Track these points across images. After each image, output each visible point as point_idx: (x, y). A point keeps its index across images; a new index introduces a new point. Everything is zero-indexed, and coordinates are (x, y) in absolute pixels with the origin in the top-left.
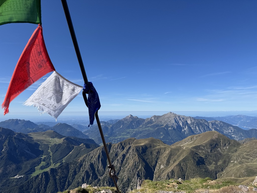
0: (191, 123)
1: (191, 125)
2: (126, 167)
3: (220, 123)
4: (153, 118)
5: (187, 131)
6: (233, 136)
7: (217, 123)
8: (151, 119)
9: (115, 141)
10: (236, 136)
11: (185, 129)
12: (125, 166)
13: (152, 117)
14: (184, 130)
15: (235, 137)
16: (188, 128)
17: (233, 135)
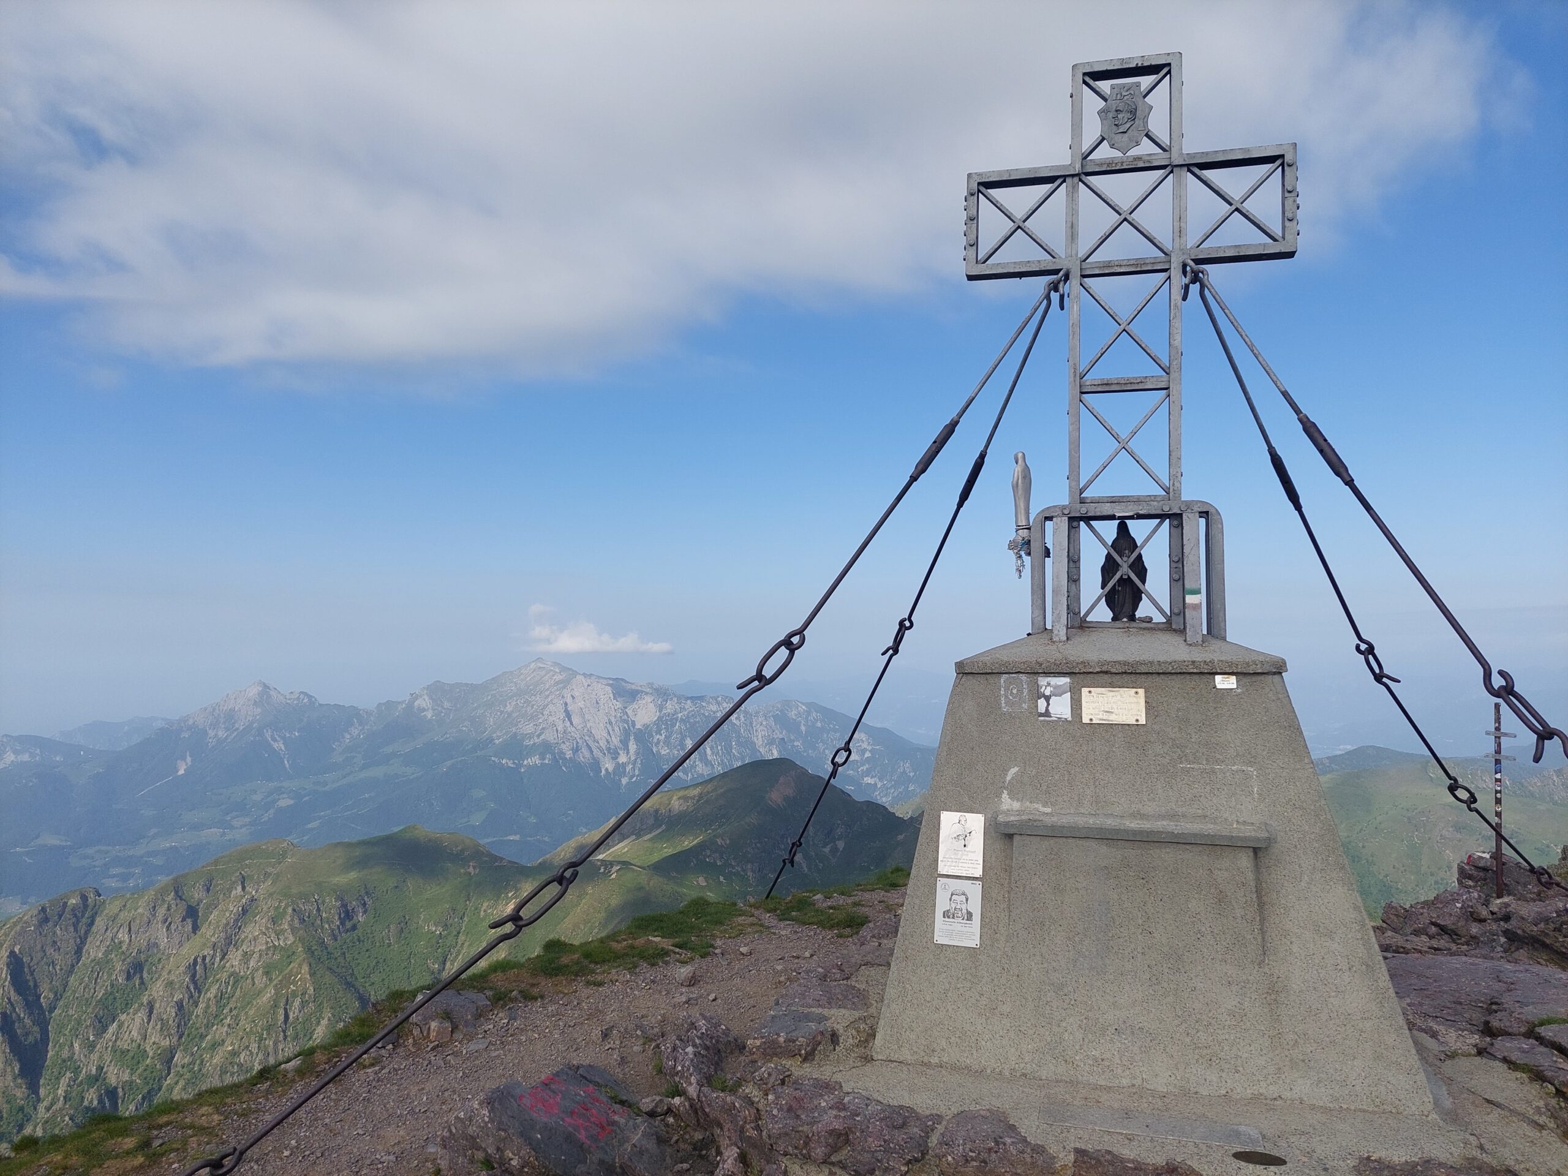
0: (660, 718)
1: (659, 732)
2: (215, 1046)
3: (809, 713)
4: (424, 702)
5: (634, 769)
6: (868, 780)
7: (792, 714)
8: (410, 705)
9: (125, 878)
10: (881, 779)
11: (623, 759)
12: (202, 1037)
13: (414, 697)
14: (618, 765)
15: (876, 784)
16: (637, 753)
17: (867, 773)
